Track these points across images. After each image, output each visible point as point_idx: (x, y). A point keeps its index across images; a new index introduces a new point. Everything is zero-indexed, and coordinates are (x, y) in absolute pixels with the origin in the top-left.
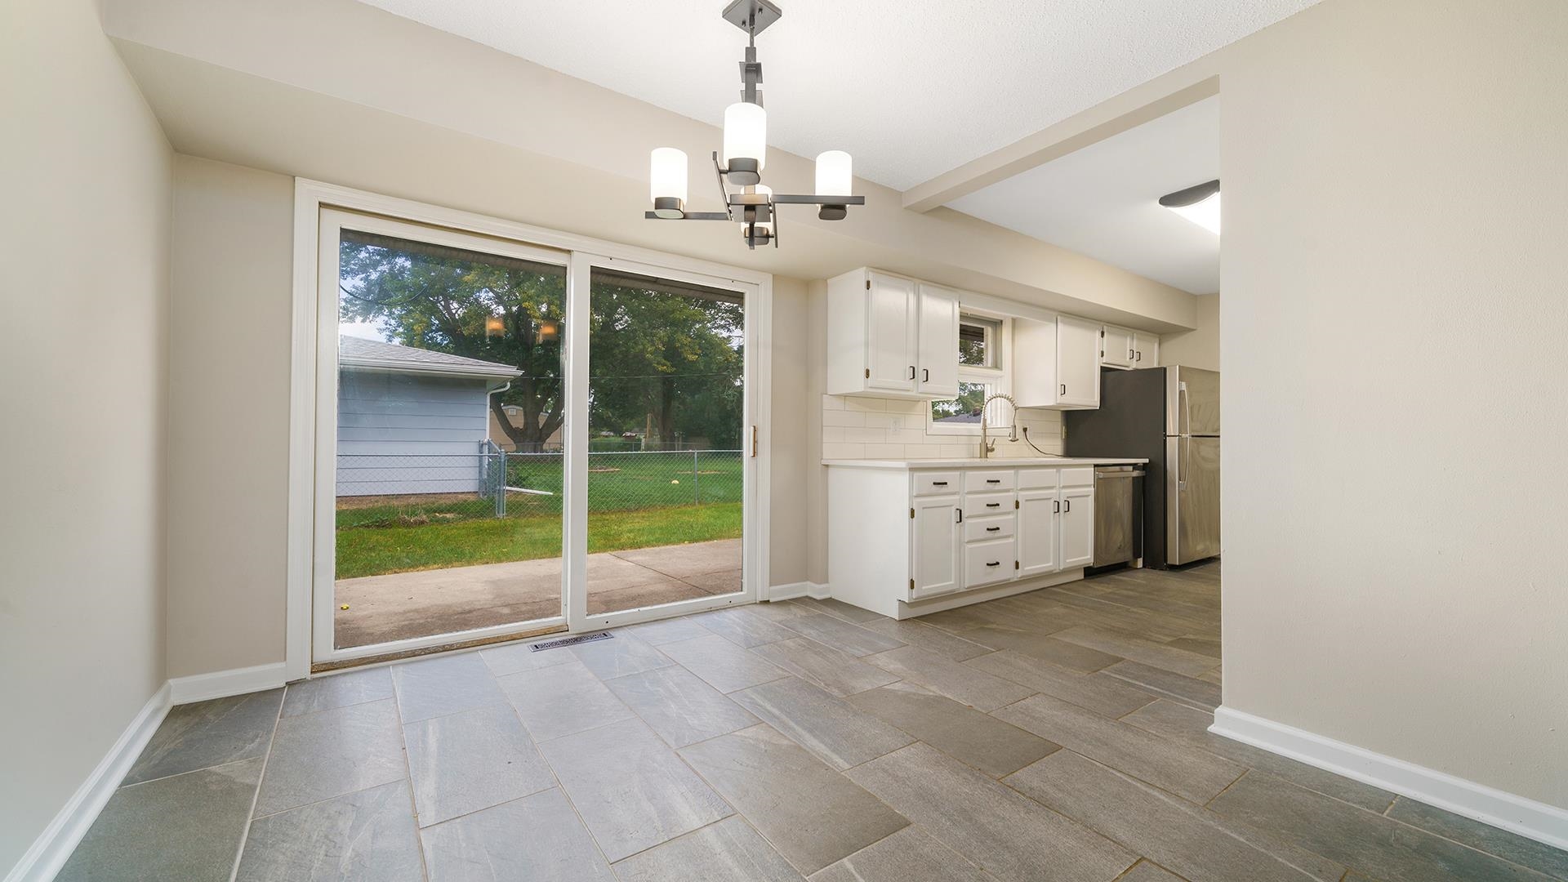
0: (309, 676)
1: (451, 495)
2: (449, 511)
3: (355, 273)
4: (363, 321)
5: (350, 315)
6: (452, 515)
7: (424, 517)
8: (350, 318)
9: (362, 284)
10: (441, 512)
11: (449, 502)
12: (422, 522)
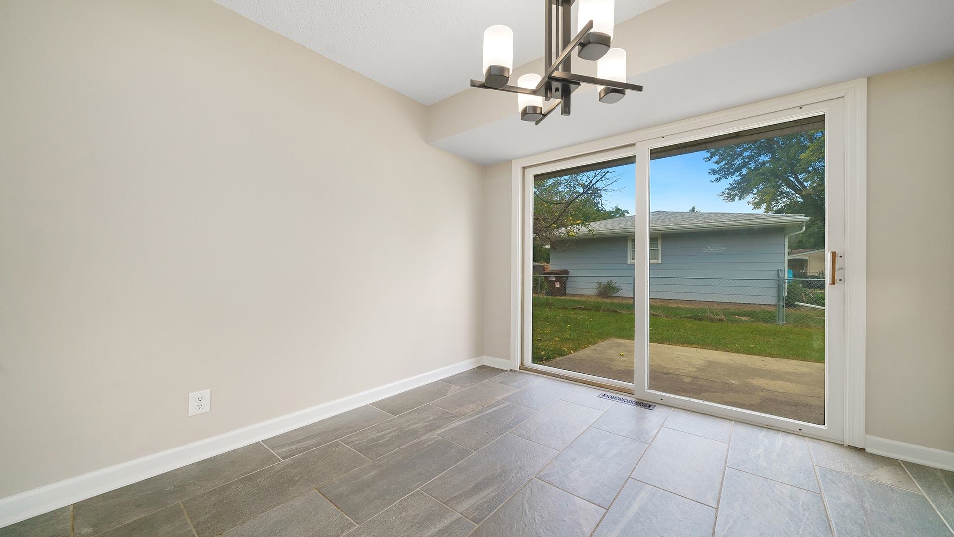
0: (518, 370)
1: (756, 305)
2: (744, 315)
3: (732, 173)
4: (740, 200)
5: (732, 197)
6: (747, 318)
7: (723, 317)
8: (732, 199)
9: (739, 178)
10: (739, 315)
11: (749, 310)
12: (722, 320)
